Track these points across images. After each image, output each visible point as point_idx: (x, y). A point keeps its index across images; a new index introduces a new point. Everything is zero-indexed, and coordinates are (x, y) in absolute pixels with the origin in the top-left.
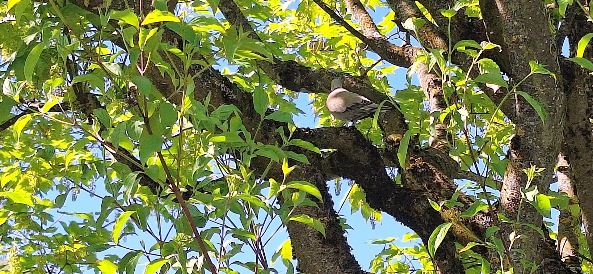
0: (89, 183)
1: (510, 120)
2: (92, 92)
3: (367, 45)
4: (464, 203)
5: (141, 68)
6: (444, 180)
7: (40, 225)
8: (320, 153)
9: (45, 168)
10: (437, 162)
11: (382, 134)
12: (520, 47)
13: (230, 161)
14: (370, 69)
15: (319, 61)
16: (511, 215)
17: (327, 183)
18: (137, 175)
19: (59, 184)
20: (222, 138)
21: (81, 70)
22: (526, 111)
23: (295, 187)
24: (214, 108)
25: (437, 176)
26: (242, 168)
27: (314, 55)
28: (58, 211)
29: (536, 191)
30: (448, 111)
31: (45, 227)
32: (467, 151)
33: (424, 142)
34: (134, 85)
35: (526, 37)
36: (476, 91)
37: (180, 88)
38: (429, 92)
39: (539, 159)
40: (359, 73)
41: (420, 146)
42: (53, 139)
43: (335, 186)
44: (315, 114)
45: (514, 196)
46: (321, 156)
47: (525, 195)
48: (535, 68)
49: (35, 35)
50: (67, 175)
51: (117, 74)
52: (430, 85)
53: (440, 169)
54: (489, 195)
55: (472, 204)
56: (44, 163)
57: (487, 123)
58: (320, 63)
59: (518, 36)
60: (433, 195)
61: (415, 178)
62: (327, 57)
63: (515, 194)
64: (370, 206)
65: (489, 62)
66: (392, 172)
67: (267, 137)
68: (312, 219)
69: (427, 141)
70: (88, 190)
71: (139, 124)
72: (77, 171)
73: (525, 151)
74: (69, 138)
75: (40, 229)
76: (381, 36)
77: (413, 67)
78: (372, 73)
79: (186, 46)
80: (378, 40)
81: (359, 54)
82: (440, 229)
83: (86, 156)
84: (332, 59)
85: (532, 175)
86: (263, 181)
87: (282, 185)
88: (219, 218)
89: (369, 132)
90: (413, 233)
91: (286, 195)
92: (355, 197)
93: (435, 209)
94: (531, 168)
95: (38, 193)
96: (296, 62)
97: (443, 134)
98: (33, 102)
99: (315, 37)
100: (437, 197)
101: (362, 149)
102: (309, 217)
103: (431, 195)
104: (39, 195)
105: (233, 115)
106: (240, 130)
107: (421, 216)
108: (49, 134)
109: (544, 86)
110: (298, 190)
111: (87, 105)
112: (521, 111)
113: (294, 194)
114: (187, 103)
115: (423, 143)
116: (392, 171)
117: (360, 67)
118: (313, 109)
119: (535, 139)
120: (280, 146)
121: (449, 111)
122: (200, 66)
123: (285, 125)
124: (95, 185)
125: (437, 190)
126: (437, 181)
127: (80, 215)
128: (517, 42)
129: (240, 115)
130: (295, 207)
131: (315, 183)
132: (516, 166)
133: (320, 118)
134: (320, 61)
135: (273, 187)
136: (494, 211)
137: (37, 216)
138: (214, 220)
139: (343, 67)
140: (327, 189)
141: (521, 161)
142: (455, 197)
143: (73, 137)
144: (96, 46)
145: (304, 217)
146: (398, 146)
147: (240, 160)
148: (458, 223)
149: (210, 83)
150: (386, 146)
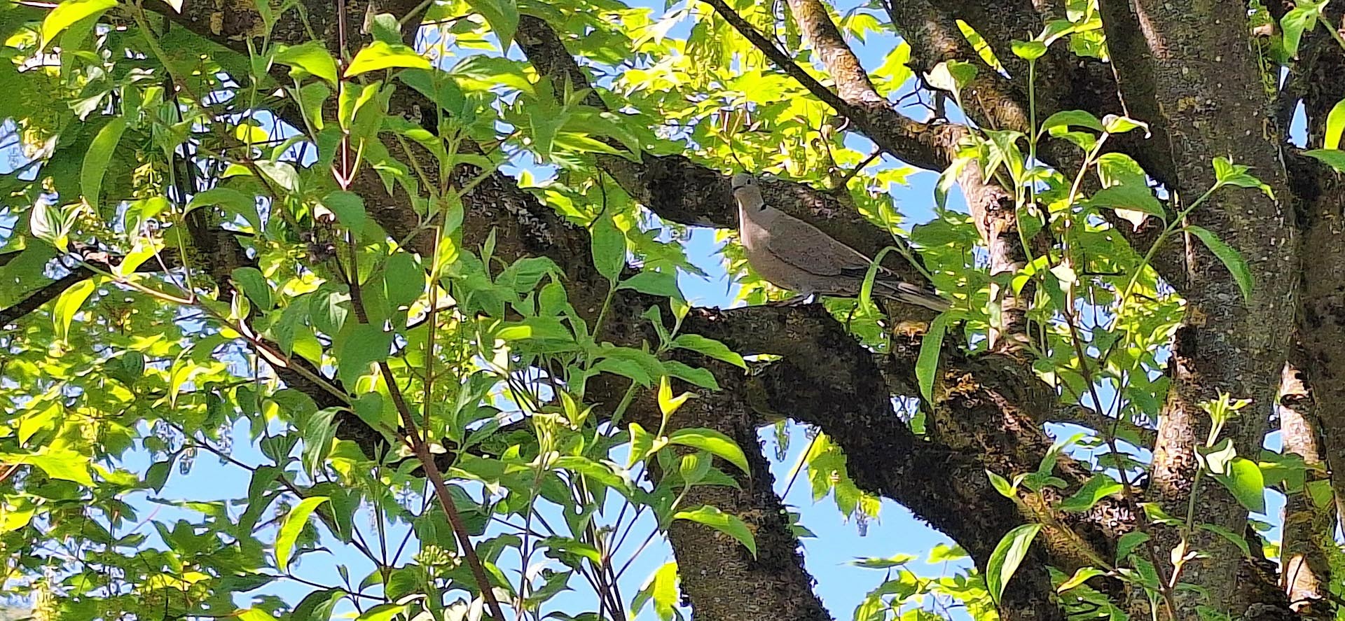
0: (218, 432)
1: (1173, 290)
2: (226, 226)
3: (847, 120)
4: (1067, 477)
5: (341, 173)
6: (1022, 424)
7: (109, 530)
8: (744, 366)
9: (118, 400)
10: (1007, 386)
11: (882, 321)
12: (1196, 124)
13: (540, 385)
14: (853, 173)
15: (738, 156)
16: (1174, 506)
17: (759, 433)
18: (333, 414)
19: (150, 435)
20: (522, 331)
21: (203, 178)
22: (1210, 269)
23: (687, 442)
24: (505, 265)
25: (1007, 416)
26: (567, 400)
27: (728, 141)
28: (148, 498)
29: (1229, 452)
30: (1029, 270)
31: (118, 534)
32: (1072, 361)
33: (976, 338)
34: (327, 212)
35: (1209, 102)
36: (1095, 223)
37: (429, 219)
38: (988, 225)
39: (1239, 378)
40: (827, 183)
41: (968, 347)
42: (137, 333)
43: (774, 439)
44: (728, 276)
45: (1184, 463)
46: (746, 373)
47: (1205, 461)
48: (1225, 171)
49: (99, 98)
50: (168, 415)
51: (289, 187)
52: (990, 211)
53: (1014, 400)
54: (1124, 459)
55: (1088, 479)
56: (116, 387)
57: (1119, 294)
58: (741, 160)
59: (1192, 99)
60: (998, 460)
61: (958, 422)
62: (756, 145)
63: (1185, 457)
64: (855, 483)
65: (1123, 161)
66: (906, 408)
67: (622, 329)
68: (726, 516)
69: (984, 337)
70: (217, 448)
71: (338, 299)
72: (190, 407)
73: (1207, 361)
74: (172, 332)
75: (107, 539)
76: (878, 99)
77: (950, 172)
78: (858, 183)
79: (445, 124)
80: (873, 109)
81: (829, 139)
82: (1014, 537)
83: (211, 373)
84: (767, 150)
85: (1220, 415)
86: (616, 430)
87: (658, 438)
88: (515, 515)
89: (853, 317)
90: (950, 543)
91: (666, 462)
92: (820, 464)
93: (1002, 492)
94: (1218, 399)
95: (100, 456)
96: (685, 158)
97: (1020, 321)
98: (94, 249)
99: (728, 102)
100: (1006, 463)
101: (839, 355)
102: (718, 511)
103: (994, 459)
104: (104, 461)
105: (547, 279)
106: (562, 314)
107: (972, 507)
108: (128, 322)
109: (1250, 212)
110: (693, 450)
111: (217, 256)
112: (1199, 270)
113: (686, 458)
114: (446, 254)
115: (973, 341)
116: (903, 405)
117: (831, 170)
118: (724, 263)
119: (1230, 332)
120: (654, 348)
121: (1032, 273)
122: (473, 166)
123: (664, 302)
124: (230, 439)
125: (1008, 450)
126: (1007, 429)
127: (197, 505)
128: (1190, 113)
129: (561, 279)
130: (687, 488)
131: (733, 431)
132: (1188, 395)
133: (741, 285)
134: (741, 156)
135: (637, 442)
136: (1137, 495)
137: (99, 507)
138: (504, 518)
139: (793, 169)
140: (759, 447)
141: (1198, 383)
142: (1046, 466)
143: (181, 329)
144: (236, 123)
145: (709, 512)
146: (917, 349)
147: (562, 379)
148: (1056, 523)
149: (494, 205)
150: (892, 348)
